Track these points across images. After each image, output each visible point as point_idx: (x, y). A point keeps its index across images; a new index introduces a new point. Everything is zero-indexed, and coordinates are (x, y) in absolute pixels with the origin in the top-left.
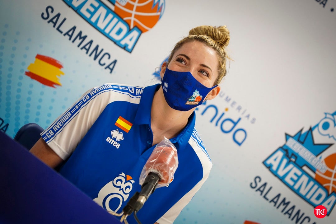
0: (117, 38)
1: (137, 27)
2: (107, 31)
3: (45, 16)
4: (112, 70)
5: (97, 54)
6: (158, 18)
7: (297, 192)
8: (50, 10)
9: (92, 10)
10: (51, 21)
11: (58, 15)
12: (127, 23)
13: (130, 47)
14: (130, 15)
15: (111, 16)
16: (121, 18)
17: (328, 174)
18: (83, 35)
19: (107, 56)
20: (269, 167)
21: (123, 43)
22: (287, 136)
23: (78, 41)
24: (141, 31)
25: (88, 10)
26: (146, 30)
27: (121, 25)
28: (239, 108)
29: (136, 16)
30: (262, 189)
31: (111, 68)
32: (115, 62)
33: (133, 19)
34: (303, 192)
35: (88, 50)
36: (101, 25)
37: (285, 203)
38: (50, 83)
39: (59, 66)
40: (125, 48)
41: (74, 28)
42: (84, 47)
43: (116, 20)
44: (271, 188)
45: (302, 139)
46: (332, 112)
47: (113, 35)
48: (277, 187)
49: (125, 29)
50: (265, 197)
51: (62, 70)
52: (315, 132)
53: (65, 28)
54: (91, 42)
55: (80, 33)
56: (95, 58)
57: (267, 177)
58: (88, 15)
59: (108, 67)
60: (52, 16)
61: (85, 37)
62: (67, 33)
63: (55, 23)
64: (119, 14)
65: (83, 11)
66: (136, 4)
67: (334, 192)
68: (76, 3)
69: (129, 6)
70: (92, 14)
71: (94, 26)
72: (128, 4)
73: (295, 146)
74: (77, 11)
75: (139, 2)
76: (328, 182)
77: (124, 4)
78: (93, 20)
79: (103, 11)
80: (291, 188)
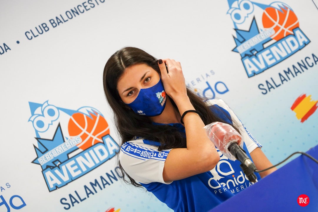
0: (106, 156)
1: (102, 137)
2: (97, 162)
3: (67, 206)
5: (113, 177)
6: (102, 118)
7: (282, 59)
8: (64, 201)
9: (76, 167)
10: (73, 203)
11: (70, 196)
13: (117, 148)
14: (91, 139)
16: (91, 147)
17: (277, 29)
18: (94, 182)
20: (254, 74)
22: (234, 50)
23: (97, 188)
24: (107, 135)
25: (75, 171)
27: (97, 149)
28: (198, 80)
29: (94, 134)
30: (270, 86)
33: (95, 138)
34: (284, 55)
35: (107, 183)
36: (91, 165)
37: (288, 72)
39: (112, 210)
41: (86, 187)
42: (104, 185)
43: (91, 152)
44: (272, 79)
45: (241, 40)
46: (228, 8)
47: (102, 158)
48: (273, 74)
49: (101, 147)
50: (277, 86)
51: (115, 209)
52: (240, 27)
53: (83, 195)
54: (102, 178)
55: (91, 184)
56: (116, 179)
57: (261, 78)
58: (79, 172)
60: (69, 201)
61: (96, 181)
62: (88, 195)
63: (76, 201)
64: (87, 147)
65: (74, 175)
66: (84, 131)
67: (293, 30)
68: (66, 179)
69: (84, 137)
70: (79, 168)
71: (90, 170)
72: (82, 137)
73: (245, 47)
74: (72, 180)
75: (84, 127)
76: (283, 31)
77: (81, 140)
78: (84, 169)
79: (80, 159)
80: (278, 63)
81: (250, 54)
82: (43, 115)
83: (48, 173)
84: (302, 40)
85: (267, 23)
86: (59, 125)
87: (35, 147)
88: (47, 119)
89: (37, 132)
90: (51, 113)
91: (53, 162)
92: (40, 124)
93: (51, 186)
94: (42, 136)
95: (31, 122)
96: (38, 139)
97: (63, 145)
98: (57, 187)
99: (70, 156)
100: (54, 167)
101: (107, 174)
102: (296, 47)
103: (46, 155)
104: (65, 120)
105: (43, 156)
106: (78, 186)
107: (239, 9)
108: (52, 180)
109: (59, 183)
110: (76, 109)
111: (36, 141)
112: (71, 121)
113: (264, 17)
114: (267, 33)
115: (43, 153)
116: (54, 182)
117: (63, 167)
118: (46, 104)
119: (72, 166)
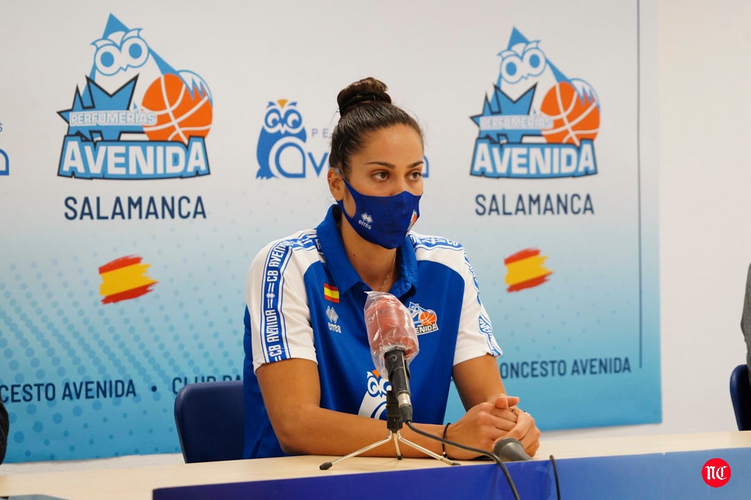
0: (179, 169)
1: (191, 137)
2: (160, 171)
3: (71, 214)
4: (203, 213)
5: (170, 208)
6: (208, 106)
7: (539, 176)
8: (71, 203)
9: (122, 160)
10: (83, 214)
11: (86, 200)
12: (177, 141)
13: (203, 168)
14: (172, 129)
15: (150, 149)
16: (164, 142)
17: (559, 123)
18: (135, 200)
19: (184, 201)
20: (483, 174)
21: (191, 169)
22: (475, 119)
23: (135, 212)
24: (201, 137)
25: (117, 165)
26: (207, 131)
27: (172, 150)
29: (181, 125)
30: (494, 207)
31: (200, 211)
32: (199, 200)
33: (179, 131)
34: (545, 170)
35: (155, 213)
36: (147, 170)
37: (534, 200)
38: (141, 291)
39: (137, 260)
40: (197, 174)
41: (118, 200)
42: (148, 213)
43: (160, 149)
44: (504, 197)
45: (495, 109)
46: (505, 46)
47: (172, 170)
48: (511, 190)
49: (179, 150)
50: (505, 213)
51: (143, 262)
52: (505, 88)
53: (107, 210)
54: (152, 200)
55: (130, 200)
56: (172, 216)
57: (489, 187)
58: (122, 171)
59: (196, 213)
60: (78, 208)
61: (140, 200)
62: (114, 214)
63: (90, 214)
64: (158, 139)
65: (112, 170)
66: (169, 110)
67: (583, 139)
68: (96, 169)
69: (163, 119)
70: (126, 165)
71: (140, 177)
72: (159, 117)
73: (494, 124)
74: (104, 176)
75: (171, 105)
76: (566, 132)
77: (155, 121)
78: (133, 171)
79: (135, 151)
80: (528, 177)
81: (493, 139)
82: (120, 48)
83: (73, 145)
84: (586, 163)
85: (549, 106)
86: (135, 79)
87: (77, 91)
88: (122, 57)
89: (95, 68)
90: (135, 51)
91: (91, 132)
92: (108, 60)
93: (66, 168)
94: (99, 80)
95: (94, 48)
96: (90, 80)
97: (123, 112)
98: (73, 174)
99: (124, 137)
100: (87, 140)
101: (164, 200)
102: (571, 169)
103: (88, 113)
104: (149, 74)
105: (81, 113)
106: (106, 192)
107: (522, 58)
108: (73, 158)
109: (81, 170)
110: (177, 68)
111: (85, 82)
112: (157, 82)
113: (551, 94)
114: (539, 120)
115: (85, 108)
116: (73, 164)
117: (102, 149)
118: (135, 33)
119: (117, 155)
